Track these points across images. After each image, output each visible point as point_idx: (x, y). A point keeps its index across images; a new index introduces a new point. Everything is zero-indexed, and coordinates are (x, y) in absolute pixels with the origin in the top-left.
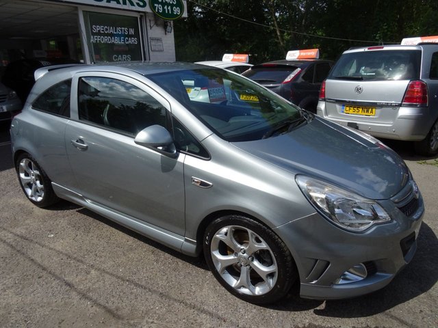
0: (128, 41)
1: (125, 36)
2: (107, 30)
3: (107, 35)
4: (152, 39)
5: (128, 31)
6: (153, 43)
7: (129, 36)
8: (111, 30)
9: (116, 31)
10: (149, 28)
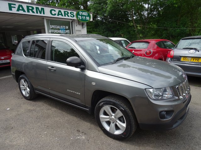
0: (65, 31)
1: (64, 29)
2: (56, 27)
3: (57, 29)
4: (77, 31)
5: (66, 27)
6: (77, 32)
7: (66, 29)
8: (58, 27)
9: (60, 27)
10: (75, 26)
